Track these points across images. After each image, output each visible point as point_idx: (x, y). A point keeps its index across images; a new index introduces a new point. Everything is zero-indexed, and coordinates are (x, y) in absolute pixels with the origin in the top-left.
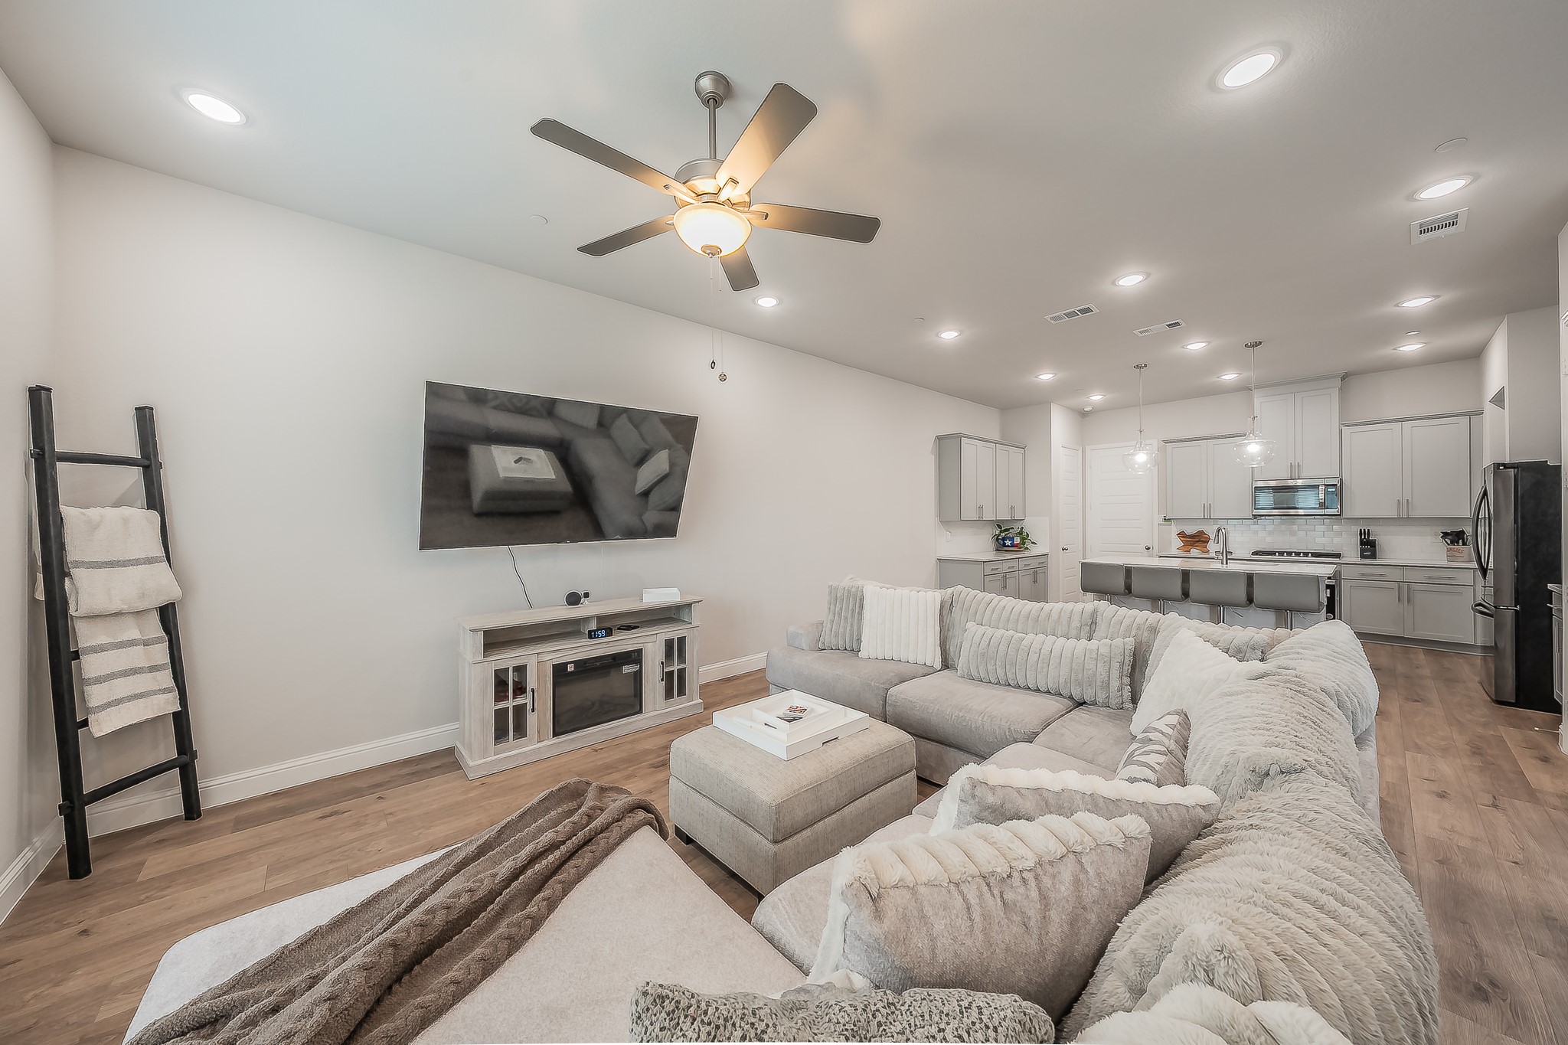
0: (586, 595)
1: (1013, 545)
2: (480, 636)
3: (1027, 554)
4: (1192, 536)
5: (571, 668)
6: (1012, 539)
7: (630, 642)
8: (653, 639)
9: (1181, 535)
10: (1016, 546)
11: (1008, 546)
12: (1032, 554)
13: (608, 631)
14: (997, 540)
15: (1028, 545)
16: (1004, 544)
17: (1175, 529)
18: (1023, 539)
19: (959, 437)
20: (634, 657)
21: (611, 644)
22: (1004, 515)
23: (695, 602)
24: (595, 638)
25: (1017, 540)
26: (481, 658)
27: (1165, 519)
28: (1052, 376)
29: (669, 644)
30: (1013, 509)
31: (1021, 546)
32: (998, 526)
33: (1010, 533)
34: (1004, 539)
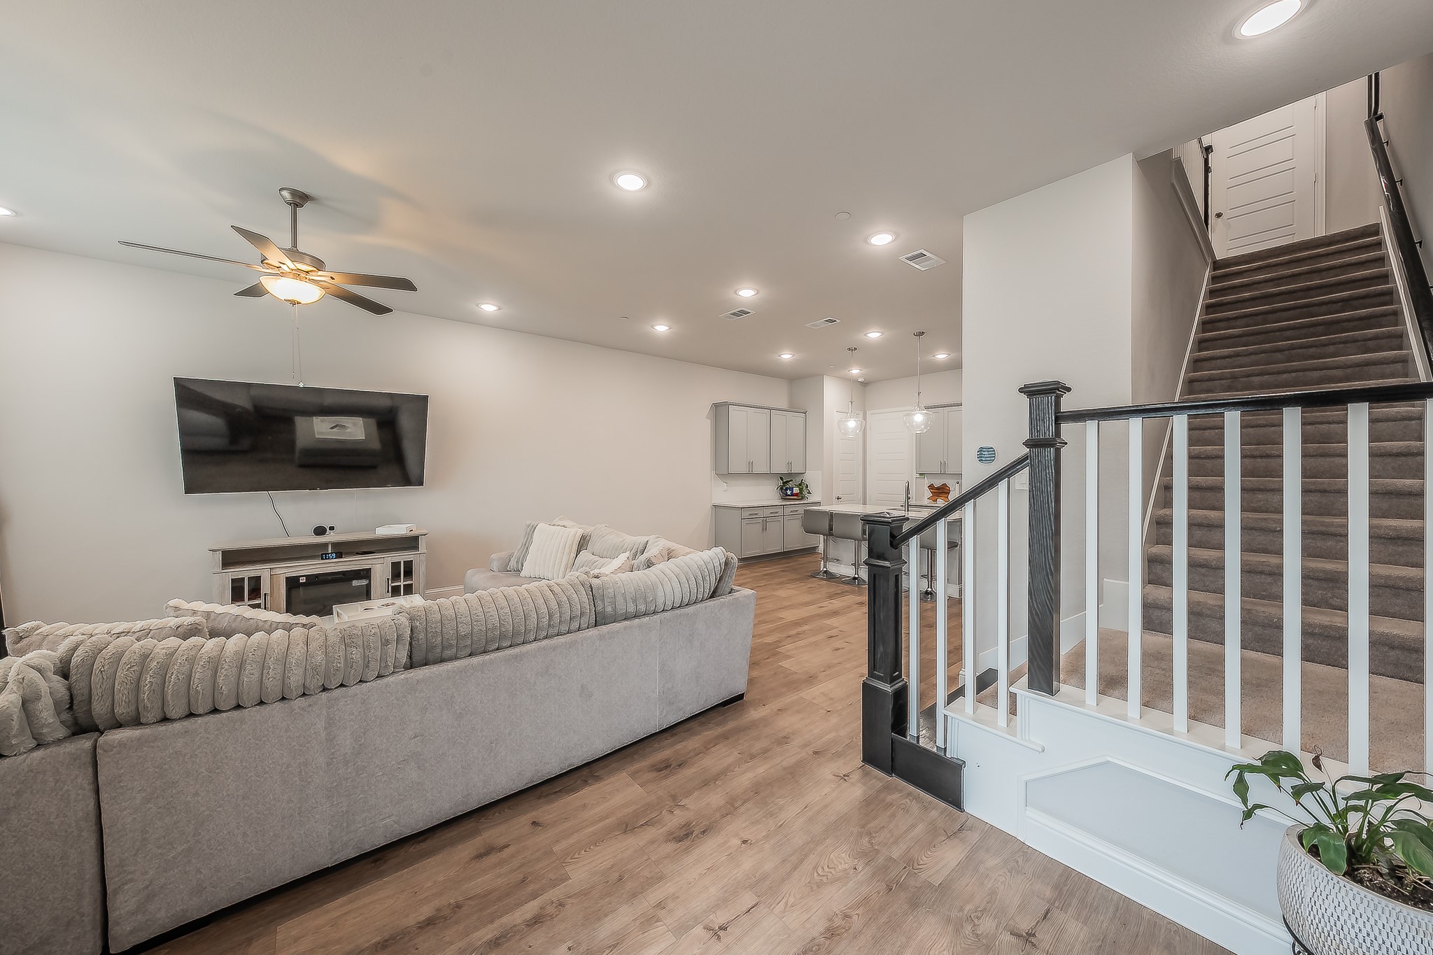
0: (332, 528)
1: (794, 494)
2: (219, 556)
3: (805, 501)
4: (938, 488)
5: (303, 580)
6: (791, 489)
7: (361, 562)
8: (381, 561)
9: (931, 487)
10: (796, 495)
11: (789, 495)
12: (809, 501)
13: (338, 554)
14: (782, 489)
15: (805, 492)
16: (787, 493)
17: (926, 482)
18: (801, 490)
19: (726, 405)
20: (366, 574)
21: (340, 564)
22: (785, 469)
23: (422, 535)
24: (329, 559)
25: (796, 490)
26: (220, 570)
27: (920, 474)
28: (791, 356)
29: (395, 566)
30: (790, 464)
31: (800, 496)
32: (782, 479)
33: (791, 484)
34: (786, 489)
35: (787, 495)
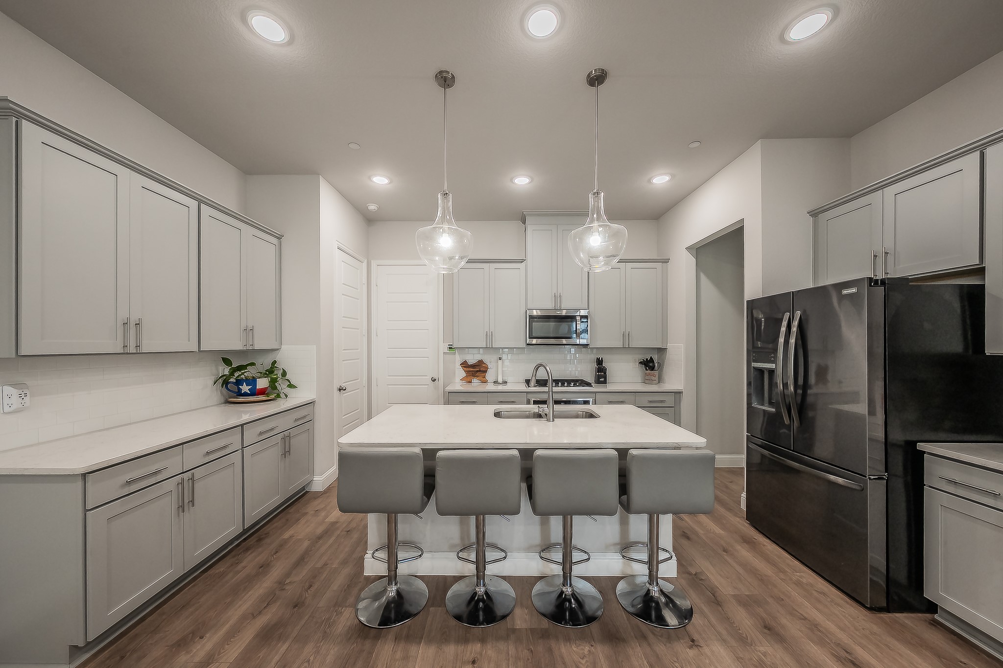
1: (254, 392)
3: (282, 405)
4: (473, 366)
6: (252, 381)
9: (464, 365)
10: (262, 392)
11: (246, 394)
12: (292, 404)
14: (226, 383)
15: (282, 386)
16: (240, 390)
17: (458, 359)
18: (273, 382)
22: (234, 343)
25: (262, 383)
27: (450, 348)
30: (249, 331)
31: (270, 393)
32: (227, 362)
33: (250, 373)
34: (239, 382)
35: (240, 394)
